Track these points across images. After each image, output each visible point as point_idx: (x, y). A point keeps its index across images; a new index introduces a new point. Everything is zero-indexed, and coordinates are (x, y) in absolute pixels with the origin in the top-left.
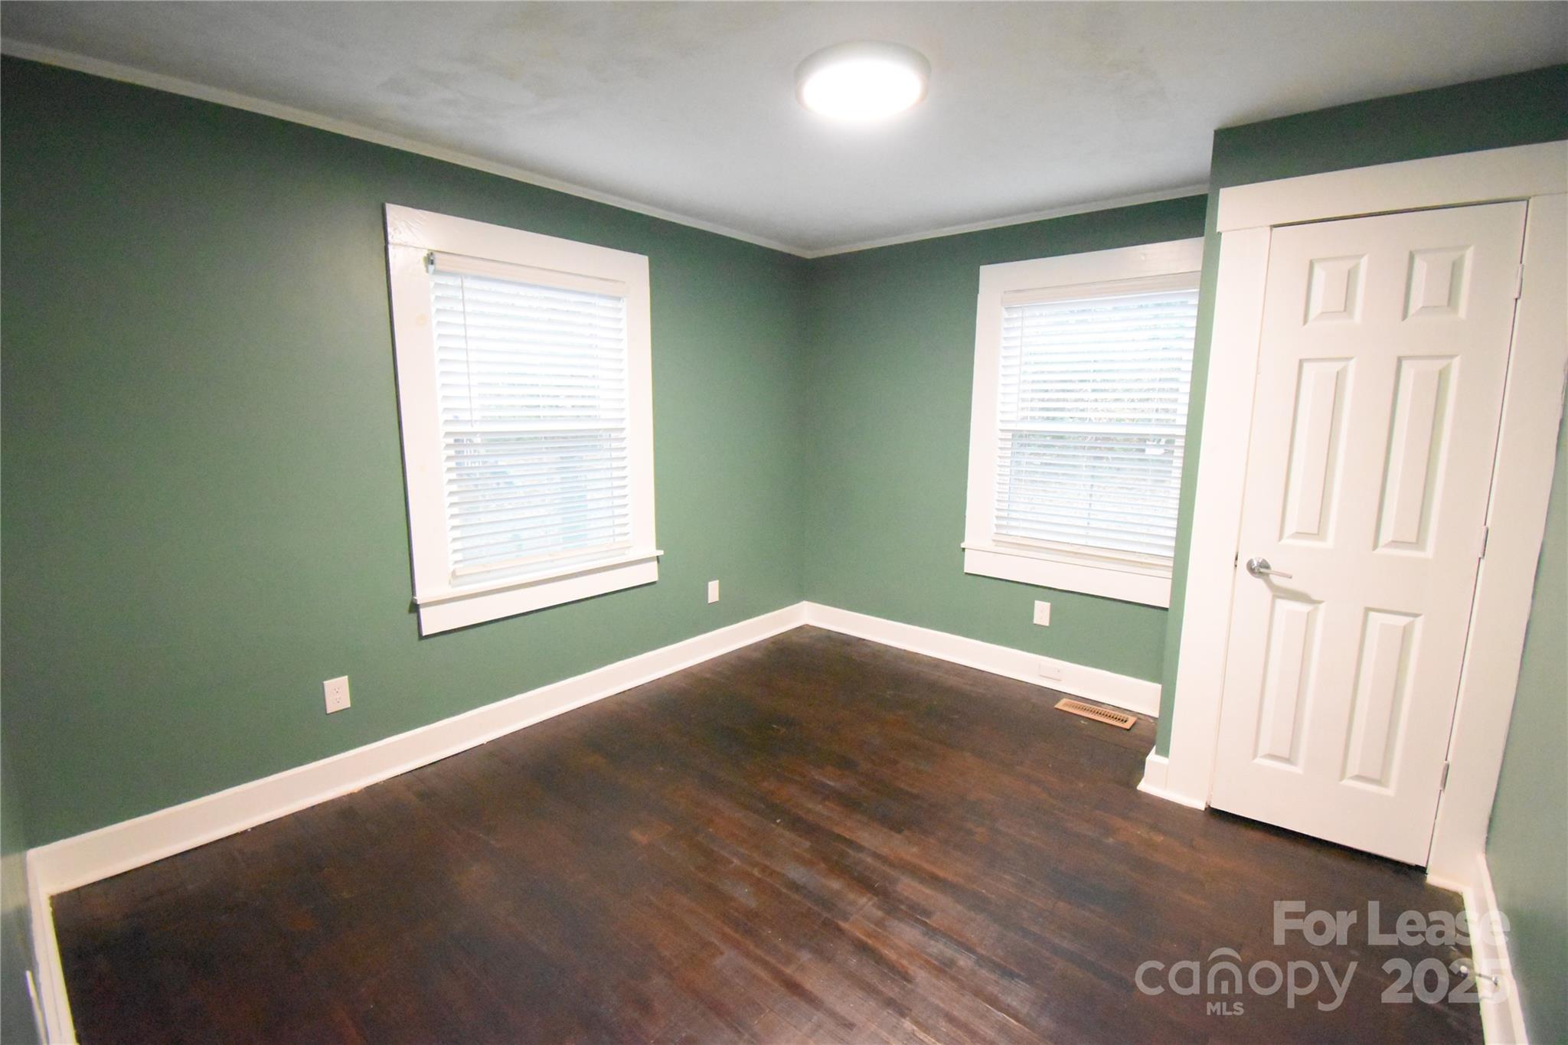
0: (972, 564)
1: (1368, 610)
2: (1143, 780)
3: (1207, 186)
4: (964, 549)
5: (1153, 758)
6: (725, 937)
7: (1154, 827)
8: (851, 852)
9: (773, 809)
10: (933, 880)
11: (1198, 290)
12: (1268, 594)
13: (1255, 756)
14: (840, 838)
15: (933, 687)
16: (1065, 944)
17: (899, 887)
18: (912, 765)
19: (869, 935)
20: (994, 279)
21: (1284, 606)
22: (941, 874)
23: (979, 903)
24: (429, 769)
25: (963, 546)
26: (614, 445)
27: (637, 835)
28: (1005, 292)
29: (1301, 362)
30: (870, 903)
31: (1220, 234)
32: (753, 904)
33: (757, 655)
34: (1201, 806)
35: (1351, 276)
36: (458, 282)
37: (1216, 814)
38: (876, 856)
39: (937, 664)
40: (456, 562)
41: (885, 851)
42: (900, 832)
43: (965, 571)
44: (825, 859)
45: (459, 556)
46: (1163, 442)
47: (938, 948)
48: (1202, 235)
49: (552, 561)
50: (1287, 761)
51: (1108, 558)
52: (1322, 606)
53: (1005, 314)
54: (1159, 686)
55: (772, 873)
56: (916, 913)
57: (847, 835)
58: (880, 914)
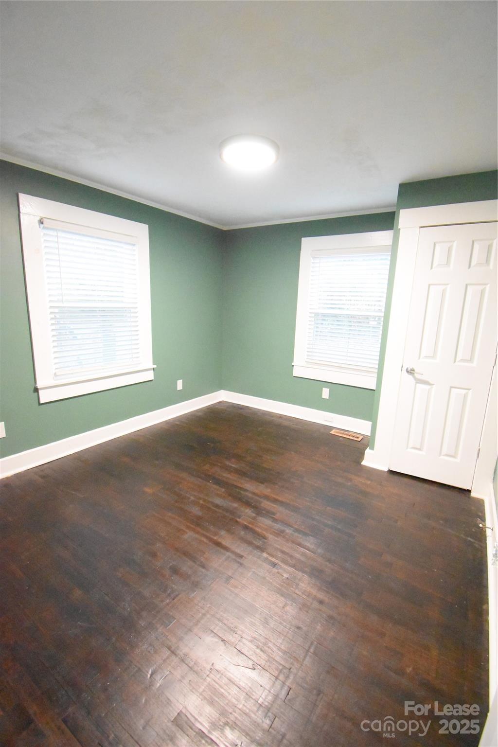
0: (296, 372)
1: (451, 387)
2: (364, 461)
3: (395, 208)
4: (293, 366)
5: (368, 452)
6: (188, 527)
7: (368, 479)
8: (242, 492)
9: (208, 477)
10: (275, 501)
11: (390, 253)
12: (414, 382)
13: (407, 448)
14: (237, 487)
15: (279, 426)
16: (329, 523)
17: (262, 505)
18: (269, 458)
19: (249, 523)
20: (308, 244)
21: (420, 386)
22: (280, 499)
23: (295, 509)
24: (45, 466)
25: (293, 364)
26: (133, 315)
27: (147, 490)
28: (313, 250)
29: (429, 285)
30: (250, 511)
31: (400, 229)
32: (200, 514)
33: (200, 414)
34: (386, 470)
35: (450, 250)
36: (55, 233)
37: (392, 472)
38: (254, 493)
39: (281, 417)
40: (56, 369)
41: (256, 491)
42: (262, 483)
43: (294, 375)
44: (230, 495)
45: (57, 366)
46: (377, 319)
47: (277, 526)
48: (393, 229)
49: (103, 369)
50: (419, 449)
51: (354, 369)
52: (434, 386)
53: (312, 261)
54: (371, 423)
55: (209, 502)
56: (269, 514)
57: (239, 485)
58: (254, 515)
